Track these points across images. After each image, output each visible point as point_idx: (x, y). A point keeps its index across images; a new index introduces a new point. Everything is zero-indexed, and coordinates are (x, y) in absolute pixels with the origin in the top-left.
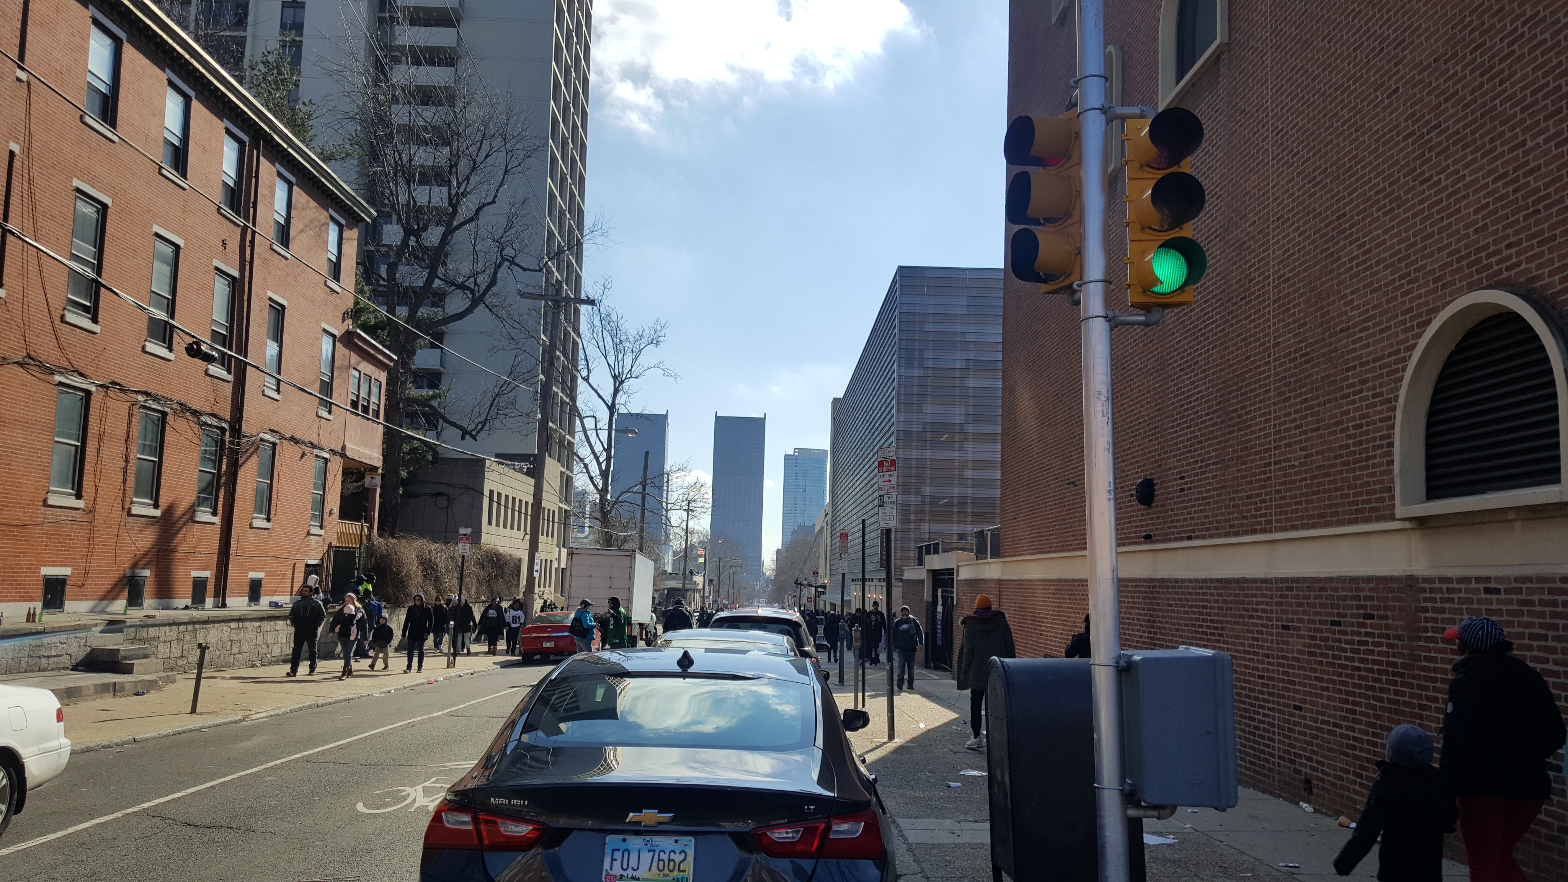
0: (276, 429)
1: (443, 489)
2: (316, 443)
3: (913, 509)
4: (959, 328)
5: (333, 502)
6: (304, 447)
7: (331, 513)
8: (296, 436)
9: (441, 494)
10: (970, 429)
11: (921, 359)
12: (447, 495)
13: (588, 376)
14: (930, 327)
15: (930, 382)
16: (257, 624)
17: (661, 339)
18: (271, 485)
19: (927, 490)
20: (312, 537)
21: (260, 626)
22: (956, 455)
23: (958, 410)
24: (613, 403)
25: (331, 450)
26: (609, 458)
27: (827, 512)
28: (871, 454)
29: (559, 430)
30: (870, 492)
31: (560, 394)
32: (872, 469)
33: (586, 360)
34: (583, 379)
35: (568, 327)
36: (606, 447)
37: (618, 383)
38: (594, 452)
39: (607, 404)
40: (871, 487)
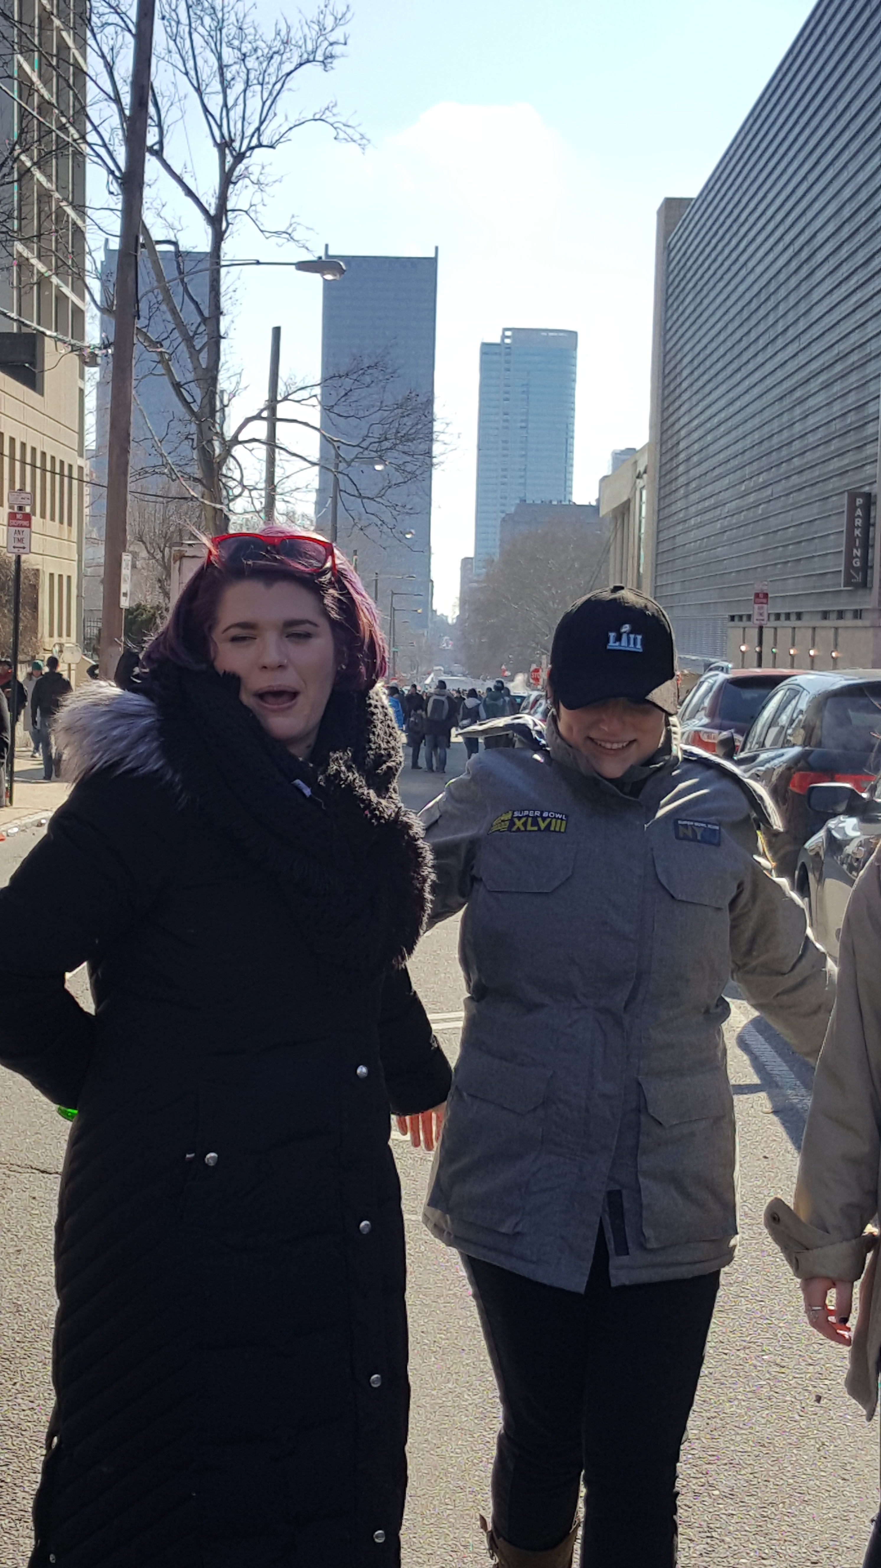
13: (161, 143)
17: (337, 50)
24: (222, 209)
26: (216, 339)
27: (641, 469)
28: (802, 325)
29: (55, 280)
30: (798, 411)
31: (57, 195)
32: (802, 359)
33: (156, 104)
34: (151, 150)
35: (64, 34)
36: (206, 314)
37: (229, 159)
38: (180, 325)
39: (205, 211)
40: (801, 401)
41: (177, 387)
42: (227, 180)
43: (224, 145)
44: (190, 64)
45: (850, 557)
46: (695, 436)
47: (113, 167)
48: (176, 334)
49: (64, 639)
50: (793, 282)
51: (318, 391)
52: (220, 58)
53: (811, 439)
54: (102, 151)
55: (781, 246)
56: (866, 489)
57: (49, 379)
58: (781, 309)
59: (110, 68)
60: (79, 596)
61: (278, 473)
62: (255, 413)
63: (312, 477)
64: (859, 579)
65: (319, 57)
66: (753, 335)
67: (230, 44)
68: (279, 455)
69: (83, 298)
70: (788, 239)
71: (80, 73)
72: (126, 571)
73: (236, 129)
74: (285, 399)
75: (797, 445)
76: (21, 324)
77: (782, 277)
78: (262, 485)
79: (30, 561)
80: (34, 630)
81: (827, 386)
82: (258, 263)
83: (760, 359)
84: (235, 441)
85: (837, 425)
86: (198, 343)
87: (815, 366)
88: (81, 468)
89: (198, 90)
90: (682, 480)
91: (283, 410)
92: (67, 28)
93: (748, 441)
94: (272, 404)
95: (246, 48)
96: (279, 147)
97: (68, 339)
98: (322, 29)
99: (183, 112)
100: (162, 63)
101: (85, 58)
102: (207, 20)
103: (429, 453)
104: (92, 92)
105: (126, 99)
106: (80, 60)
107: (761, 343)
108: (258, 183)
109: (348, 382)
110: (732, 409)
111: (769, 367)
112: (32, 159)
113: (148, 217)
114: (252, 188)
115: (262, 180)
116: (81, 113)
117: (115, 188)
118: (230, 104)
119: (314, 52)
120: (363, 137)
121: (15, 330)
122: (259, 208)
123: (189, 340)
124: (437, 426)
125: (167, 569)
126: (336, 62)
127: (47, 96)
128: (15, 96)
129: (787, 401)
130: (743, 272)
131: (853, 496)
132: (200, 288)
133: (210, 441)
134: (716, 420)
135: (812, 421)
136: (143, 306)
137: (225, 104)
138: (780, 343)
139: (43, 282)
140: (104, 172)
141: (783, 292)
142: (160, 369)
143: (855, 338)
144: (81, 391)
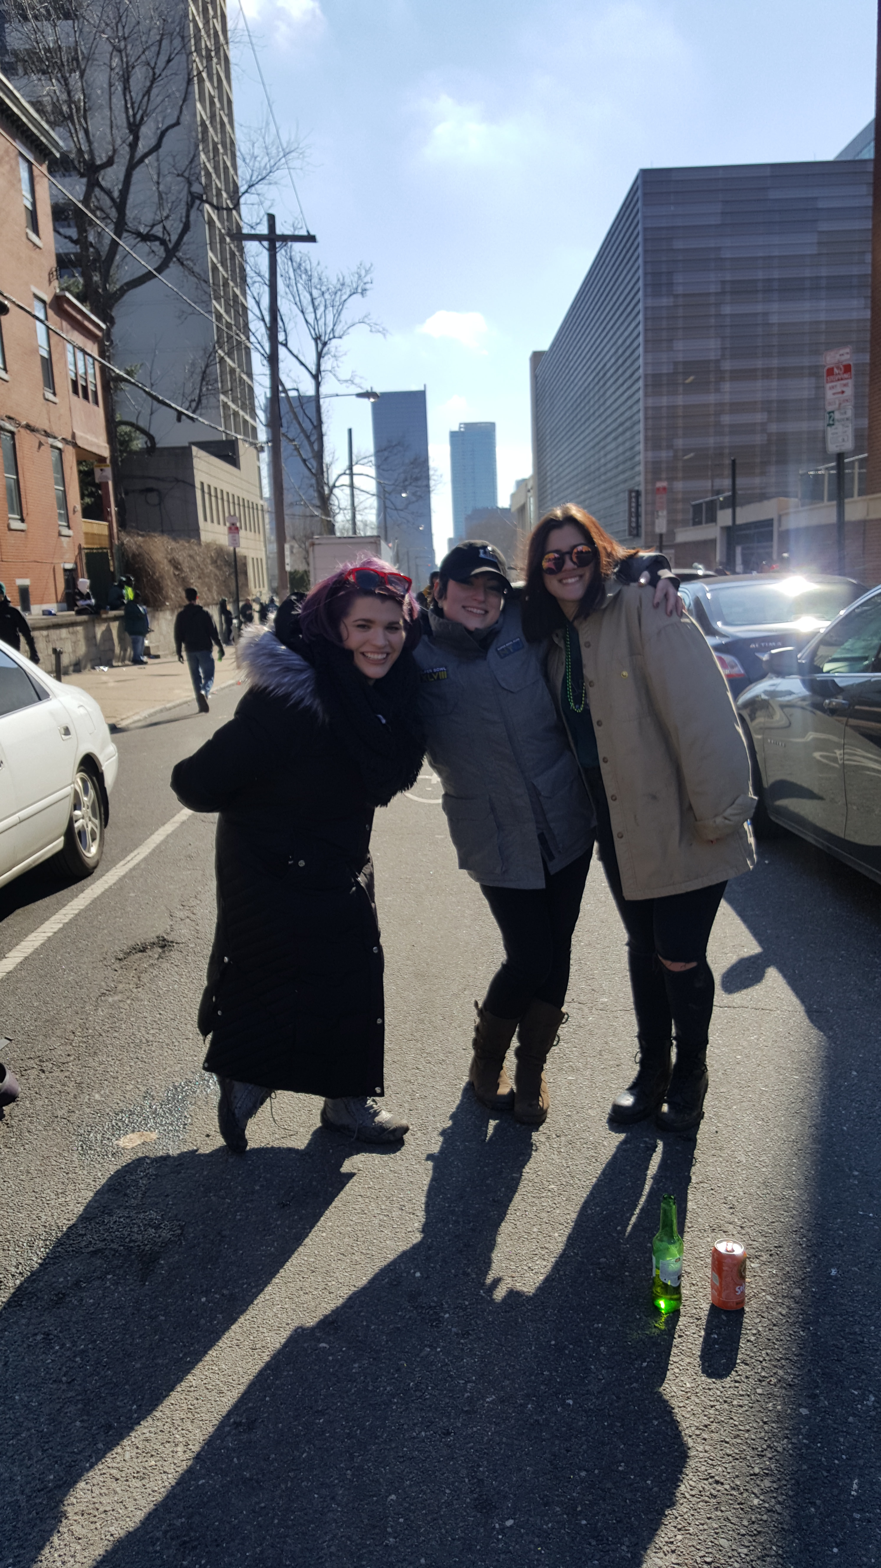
0: (12, 416)
1: (151, 484)
2: (49, 431)
3: (664, 466)
4: (712, 243)
5: (75, 500)
6: (38, 435)
7: (74, 512)
8: (32, 424)
9: (150, 490)
10: (727, 365)
11: (670, 284)
12: (157, 490)
13: (286, 340)
14: (679, 244)
15: (680, 312)
16: (45, 633)
17: (368, 286)
18: (17, 481)
19: (679, 443)
20: (63, 539)
21: (48, 636)
22: (712, 398)
23: (713, 344)
24: (319, 370)
25: (63, 439)
26: (321, 436)
27: (529, 487)
28: (602, 410)
29: (241, 413)
30: (602, 453)
31: (238, 370)
32: (603, 426)
33: (282, 320)
34: (281, 344)
35: (235, 289)
36: (315, 423)
37: (320, 346)
38: (303, 430)
39: (311, 373)
40: (604, 447)
41: (304, 461)
42: (320, 355)
43: (317, 339)
44: (297, 299)
45: (630, 522)
46: (554, 469)
47: (262, 352)
48: (302, 435)
49: (262, 589)
50: (597, 388)
51: (373, 459)
52: (311, 295)
53: (610, 466)
54: (258, 346)
55: (590, 371)
56: (636, 488)
57: (243, 460)
58: (592, 402)
59: (258, 303)
60: (267, 569)
61: (356, 500)
62: (342, 472)
63: (373, 502)
64: (635, 532)
65: (360, 290)
66: (579, 417)
67: (316, 288)
68: (356, 492)
69: (255, 420)
70: (593, 367)
71: (245, 309)
72: (287, 553)
73: (322, 330)
74: (357, 463)
75: (603, 470)
76: (227, 434)
77: (591, 386)
78: (349, 507)
79: (241, 551)
80: (246, 584)
81: (615, 439)
82: (337, 395)
83: (583, 428)
84: (334, 486)
85: (621, 458)
86: (313, 438)
87: (609, 430)
88: (262, 506)
89: (302, 312)
90: (549, 491)
91: (356, 469)
92: (237, 286)
93: (580, 469)
94: (351, 468)
95: (324, 289)
96: (344, 337)
97: (251, 440)
98: (360, 276)
99: (296, 323)
100: (284, 300)
101: (246, 299)
102: (304, 276)
103: (428, 486)
104: (250, 316)
105: (267, 319)
106: (244, 301)
107: (583, 420)
108: (335, 356)
109: (386, 454)
110: (571, 454)
111: (587, 432)
112: (224, 351)
113: (283, 377)
114: (332, 359)
115: (337, 354)
116: (246, 329)
117: (265, 362)
118: (318, 317)
119: (357, 289)
120: (384, 329)
121: (224, 438)
122: (336, 369)
123: (308, 437)
124: (431, 472)
125: (307, 552)
126: (368, 293)
127: (229, 320)
128: (214, 320)
129: (597, 448)
130: (572, 386)
131: (631, 491)
132: (311, 411)
133: (322, 488)
134: (563, 460)
135: (609, 457)
136: (284, 421)
137: (316, 318)
138: (592, 419)
139: (236, 414)
140: (259, 355)
141: (591, 394)
142: (295, 453)
143: (627, 414)
144: (259, 468)
